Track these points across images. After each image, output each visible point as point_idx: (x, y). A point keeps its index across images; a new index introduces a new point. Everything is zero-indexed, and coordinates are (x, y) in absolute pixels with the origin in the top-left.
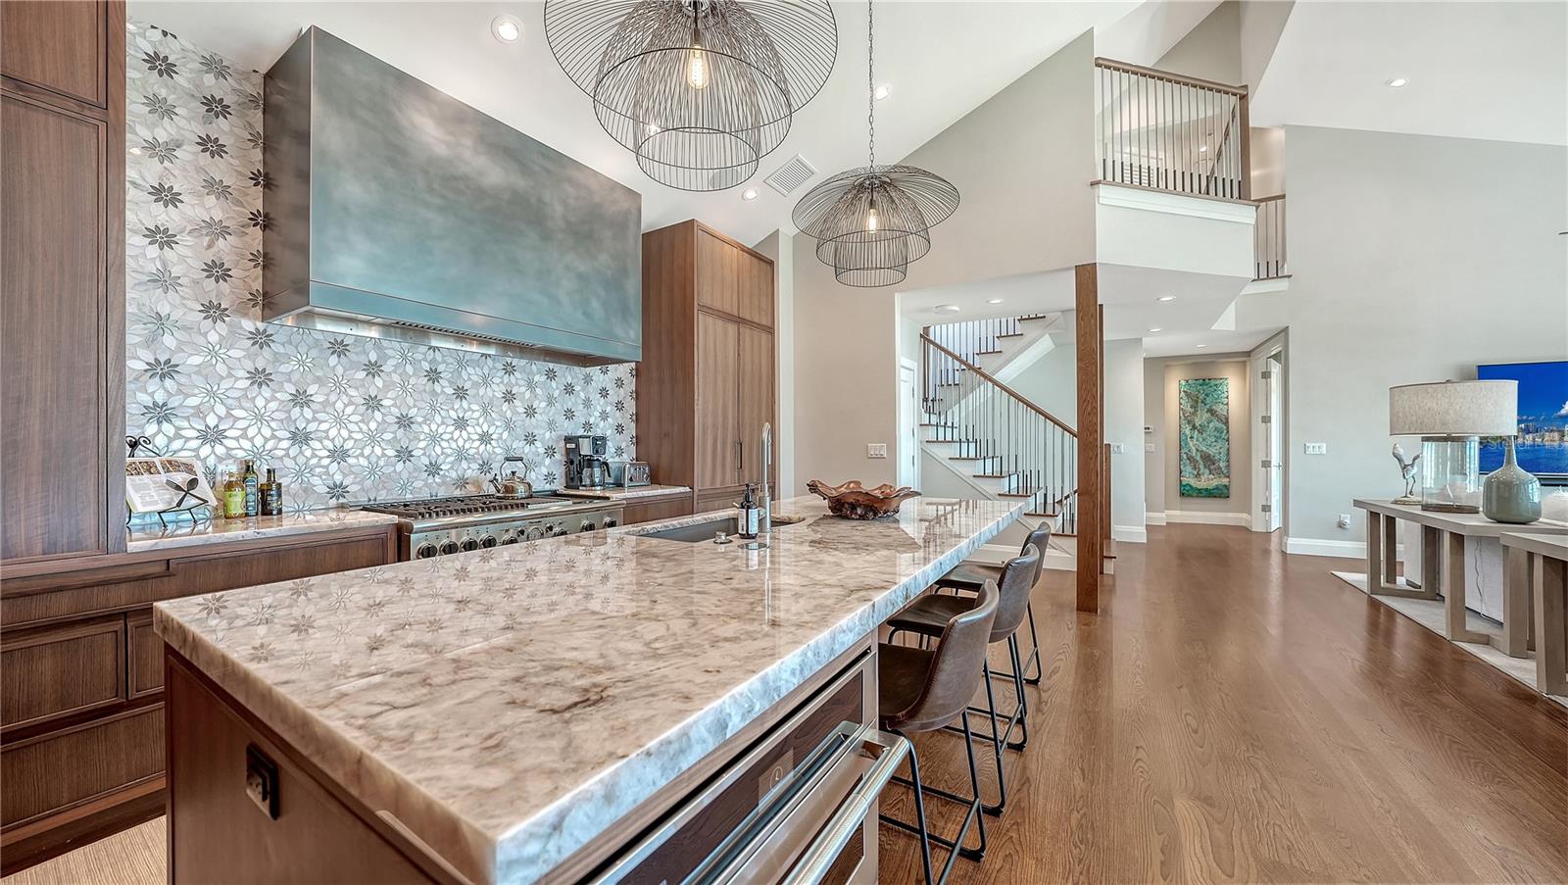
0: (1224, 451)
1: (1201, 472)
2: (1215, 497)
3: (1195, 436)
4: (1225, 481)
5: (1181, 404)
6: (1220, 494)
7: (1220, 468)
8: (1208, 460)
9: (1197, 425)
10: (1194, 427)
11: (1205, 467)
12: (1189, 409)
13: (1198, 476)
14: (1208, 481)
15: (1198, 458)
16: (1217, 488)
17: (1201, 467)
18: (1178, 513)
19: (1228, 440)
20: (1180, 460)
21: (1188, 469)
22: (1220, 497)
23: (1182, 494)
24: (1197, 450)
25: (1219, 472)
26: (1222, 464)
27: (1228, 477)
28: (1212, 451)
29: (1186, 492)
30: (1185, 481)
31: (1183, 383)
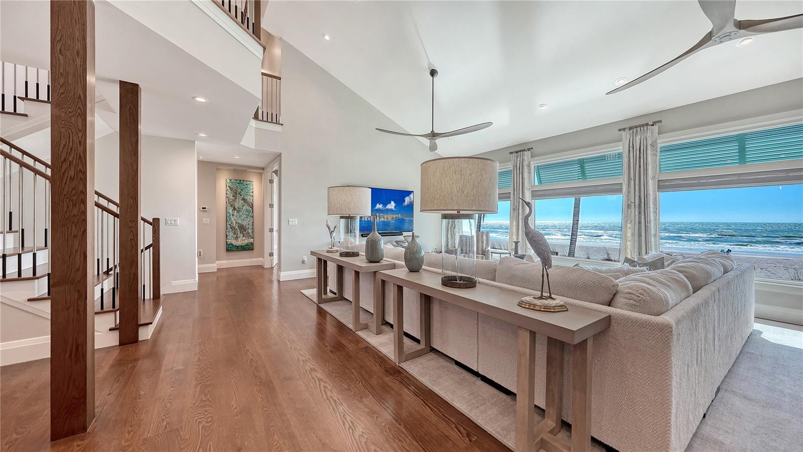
0: (251, 223)
1: (239, 235)
2: (246, 250)
3: (235, 214)
4: (251, 240)
5: (227, 194)
6: (249, 248)
7: (248, 233)
8: (242, 228)
9: (236, 207)
10: (234, 209)
11: (241, 233)
12: (231, 197)
13: (237, 238)
14: (242, 241)
15: (237, 228)
16: (247, 245)
17: (239, 233)
18: (225, 262)
19: (253, 217)
20: (226, 229)
21: (231, 234)
22: (249, 250)
23: (228, 250)
24: (236, 223)
25: (248, 236)
26: (250, 231)
27: (253, 238)
28: (245, 223)
29: (230, 249)
30: (229, 241)
31: (228, 181)
